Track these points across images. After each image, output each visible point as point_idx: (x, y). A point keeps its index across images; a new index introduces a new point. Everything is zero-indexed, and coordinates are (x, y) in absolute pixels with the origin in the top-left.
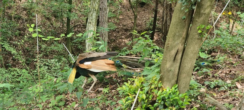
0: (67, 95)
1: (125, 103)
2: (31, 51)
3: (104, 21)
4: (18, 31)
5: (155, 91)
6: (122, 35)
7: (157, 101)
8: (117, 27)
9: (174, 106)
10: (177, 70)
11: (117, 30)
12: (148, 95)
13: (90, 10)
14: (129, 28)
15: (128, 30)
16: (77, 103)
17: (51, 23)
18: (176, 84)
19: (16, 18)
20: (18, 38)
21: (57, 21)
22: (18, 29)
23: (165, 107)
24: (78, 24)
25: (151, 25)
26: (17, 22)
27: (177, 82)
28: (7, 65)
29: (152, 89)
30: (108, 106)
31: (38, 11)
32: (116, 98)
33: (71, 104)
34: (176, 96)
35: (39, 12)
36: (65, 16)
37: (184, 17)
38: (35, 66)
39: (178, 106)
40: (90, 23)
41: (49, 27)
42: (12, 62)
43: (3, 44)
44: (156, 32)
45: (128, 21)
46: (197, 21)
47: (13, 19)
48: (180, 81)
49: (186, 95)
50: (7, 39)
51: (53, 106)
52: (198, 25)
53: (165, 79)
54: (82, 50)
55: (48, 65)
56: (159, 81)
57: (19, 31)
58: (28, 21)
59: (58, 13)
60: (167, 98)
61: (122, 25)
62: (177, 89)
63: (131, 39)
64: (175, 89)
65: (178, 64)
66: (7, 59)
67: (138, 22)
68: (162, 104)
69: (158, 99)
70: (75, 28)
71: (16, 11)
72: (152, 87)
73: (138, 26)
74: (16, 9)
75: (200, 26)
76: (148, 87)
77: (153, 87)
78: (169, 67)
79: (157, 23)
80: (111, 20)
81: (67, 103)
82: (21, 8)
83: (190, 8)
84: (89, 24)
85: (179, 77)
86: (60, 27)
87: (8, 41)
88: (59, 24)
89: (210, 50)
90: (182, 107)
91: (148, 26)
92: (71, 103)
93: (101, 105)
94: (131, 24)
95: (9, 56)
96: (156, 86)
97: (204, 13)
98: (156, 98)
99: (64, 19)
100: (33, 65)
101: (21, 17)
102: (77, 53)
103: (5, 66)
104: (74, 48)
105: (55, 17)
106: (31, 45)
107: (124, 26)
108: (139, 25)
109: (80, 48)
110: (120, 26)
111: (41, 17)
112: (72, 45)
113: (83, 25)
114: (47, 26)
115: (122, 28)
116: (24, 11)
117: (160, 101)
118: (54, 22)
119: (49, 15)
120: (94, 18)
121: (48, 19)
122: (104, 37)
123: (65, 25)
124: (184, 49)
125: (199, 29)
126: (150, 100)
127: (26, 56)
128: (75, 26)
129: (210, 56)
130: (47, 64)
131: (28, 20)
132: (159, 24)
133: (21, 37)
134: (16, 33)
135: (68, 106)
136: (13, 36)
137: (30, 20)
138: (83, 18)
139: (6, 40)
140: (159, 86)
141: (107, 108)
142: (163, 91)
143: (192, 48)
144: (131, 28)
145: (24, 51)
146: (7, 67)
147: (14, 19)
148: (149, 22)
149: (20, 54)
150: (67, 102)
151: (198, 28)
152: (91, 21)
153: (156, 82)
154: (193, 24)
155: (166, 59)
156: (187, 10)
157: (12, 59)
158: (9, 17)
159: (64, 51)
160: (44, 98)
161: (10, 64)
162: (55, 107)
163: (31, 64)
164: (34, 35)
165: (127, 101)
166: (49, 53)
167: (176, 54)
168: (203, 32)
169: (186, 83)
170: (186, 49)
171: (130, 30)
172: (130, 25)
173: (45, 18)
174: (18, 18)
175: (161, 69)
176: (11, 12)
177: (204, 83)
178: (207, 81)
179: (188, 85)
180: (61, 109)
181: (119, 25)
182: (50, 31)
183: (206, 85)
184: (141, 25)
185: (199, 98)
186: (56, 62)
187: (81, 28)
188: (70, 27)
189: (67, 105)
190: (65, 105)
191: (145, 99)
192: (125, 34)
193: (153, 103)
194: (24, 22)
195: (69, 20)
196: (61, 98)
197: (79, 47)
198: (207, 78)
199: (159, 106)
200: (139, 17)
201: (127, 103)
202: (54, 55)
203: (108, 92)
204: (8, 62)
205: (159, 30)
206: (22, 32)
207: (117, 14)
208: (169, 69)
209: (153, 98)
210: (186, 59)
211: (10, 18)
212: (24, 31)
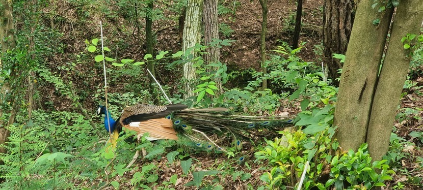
0: (161, 163)
1: (273, 179)
2: (86, 78)
3: (211, 22)
4: (62, 44)
5: (328, 157)
6: (242, 44)
7: (331, 175)
8: (233, 31)
9: (364, 184)
10: (366, 118)
11: (233, 36)
12: (313, 164)
13: (188, 5)
14: (254, 31)
15: (251, 34)
16: (179, 176)
17: (118, 28)
18: (364, 144)
19: (57, 22)
20: (62, 57)
21: (128, 24)
22: (62, 41)
23: (346, 184)
24: (164, 28)
25: (292, 24)
26: (59, 28)
27: (366, 139)
28: (46, 103)
29: (321, 153)
30: (237, 181)
31: (95, 8)
32: (249, 165)
33: (169, 178)
34: (366, 166)
35: (97, 10)
36: (142, 14)
37: (377, 21)
38: (93, 103)
39: (370, 183)
40: (190, 28)
41: (115, 35)
42: (53, 99)
43: (39, 70)
44: (302, 35)
45: (251, 19)
46: (400, 27)
47: (52, 24)
48: (371, 137)
49: (384, 164)
50: (44, 58)
51: (138, 183)
52: (403, 34)
53: (345, 134)
54: (173, 73)
55: (117, 104)
56: (333, 138)
57: (64, 43)
58: (79, 27)
59: (128, 9)
60: (349, 170)
61: (242, 26)
62: (367, 152)
63: (258, 51)
64: (364, 151)
65: (367, 107)
66: (46, 94)
67: (270, 20)
68: (341, 179)
69: (333, 172)
70: (159, 35)
71: (57, 10)
72: (320, 149)
73: (270, 28)
74: (56, 7)
75: (406, 36)
76: (314, 149)
77: (322, 148)
78: (351, 113)
79: (303, 21)
80: (221, 19)
81: (162, 177)
82: (65, 4)
83: (388, 5)
84: (188, 29)
85: (369, 129)
86: (133, 34)
87: (45, 63)
88: (131, 30)
89: (413, 72)
90: (378, 185)
91: (286, 27)
92: (169, 176)
93: (223, 179)
94: (256, 24)
95: (49, 88)
96: (329, 147)
97: (414, 11)
98: (330, 169)
99: (140, 20)
100: (91, 102)
101: (66, 20)
102: (166, 78)
103: (42, 105)
104: (160, 69)
105: (125, 17)
106: (85, 68)
107: (245, 28)
108: (271, 26)
109: (170, 68)
110: (239, 28)
111: (100, 18)
112: (156, 64)
113: (173, 30)
114: (111, 33)
115: (242, 33)
116: (70, 9)
117: (337, 176)
118: (122, 26)
119: (113, 14)
120: (196, 19)
121: (113, 21)
122: (213, 50)
123: (142, 30)
124: (378, 79)
125: (405, 42)
126: (319, 173)
127: (78, 87)
128: (159, 32)
129: (415, 83)
130: (116, 101)
131: (78, 25)
132: (306, 21)
133: (68, 54)
134: (60, 48)
135: (164, 183)
136: (53, 52)
137: (82, 24)
138: (172, 17)
139: (43, 61)
140: (334, 148)
141: (235, 186)
142: (341, 156)
143: (392, 77)
144: (258, 31)
145: (74, 78)
146: (45, 107)
147: (55, 23)
148: (288, 19)
149: (69, 88)
150: (162, 174)
151: (402, 40)
152: (191, 23)
153: (327, 141)
154: (393, 33)
155: (344, 98)
156: (383, 8)
157: (54, 93)
158: (46, 20)
159: (142, 75)
160: (121, 170)
161: (51, 103)
162: (142, 185)
163: (86, 101)
164: (98, 59)
165: (275, 175)
166: (116, 80)
167: (363, 89)
168: (413, 48)
169: (383, 140)
170: (381, 79)
171: (256, 34)
172: (255, 26)
173: (107, 20)
174: (61, 21)
175: (336, 117)
176: (48, 12)
177: (409, 135)
178: (414, 130)
179: (387, 144)
180: (152, 188)
181: (236, 26)
182: (116, 42)
183: (412, 138)
184: (274, 26)
185: (404, 164)
186: (131, 98)
187: (171, 34)
188: (151, 34)
189: (163, 180)
190: (159, 181)
191: (310, 173)
192: (247, 43)
193: (324, 178)
194: (72, 28)
195: (149, 21)
196: (150, 169)
197: (168, 68)
198: (414, 124)
199: (336, 184)
200: (270, 11)
201: (276, 179)
202: (125, 84)
203: (233, 155)
204: (48, 98)
205: (306, 32)
206: (69, 46)
207: (232, 7)
208: (352, 116)
209: (323, 169)
210: (381, 97)
211: (47, 22)
212: (73, 44)
